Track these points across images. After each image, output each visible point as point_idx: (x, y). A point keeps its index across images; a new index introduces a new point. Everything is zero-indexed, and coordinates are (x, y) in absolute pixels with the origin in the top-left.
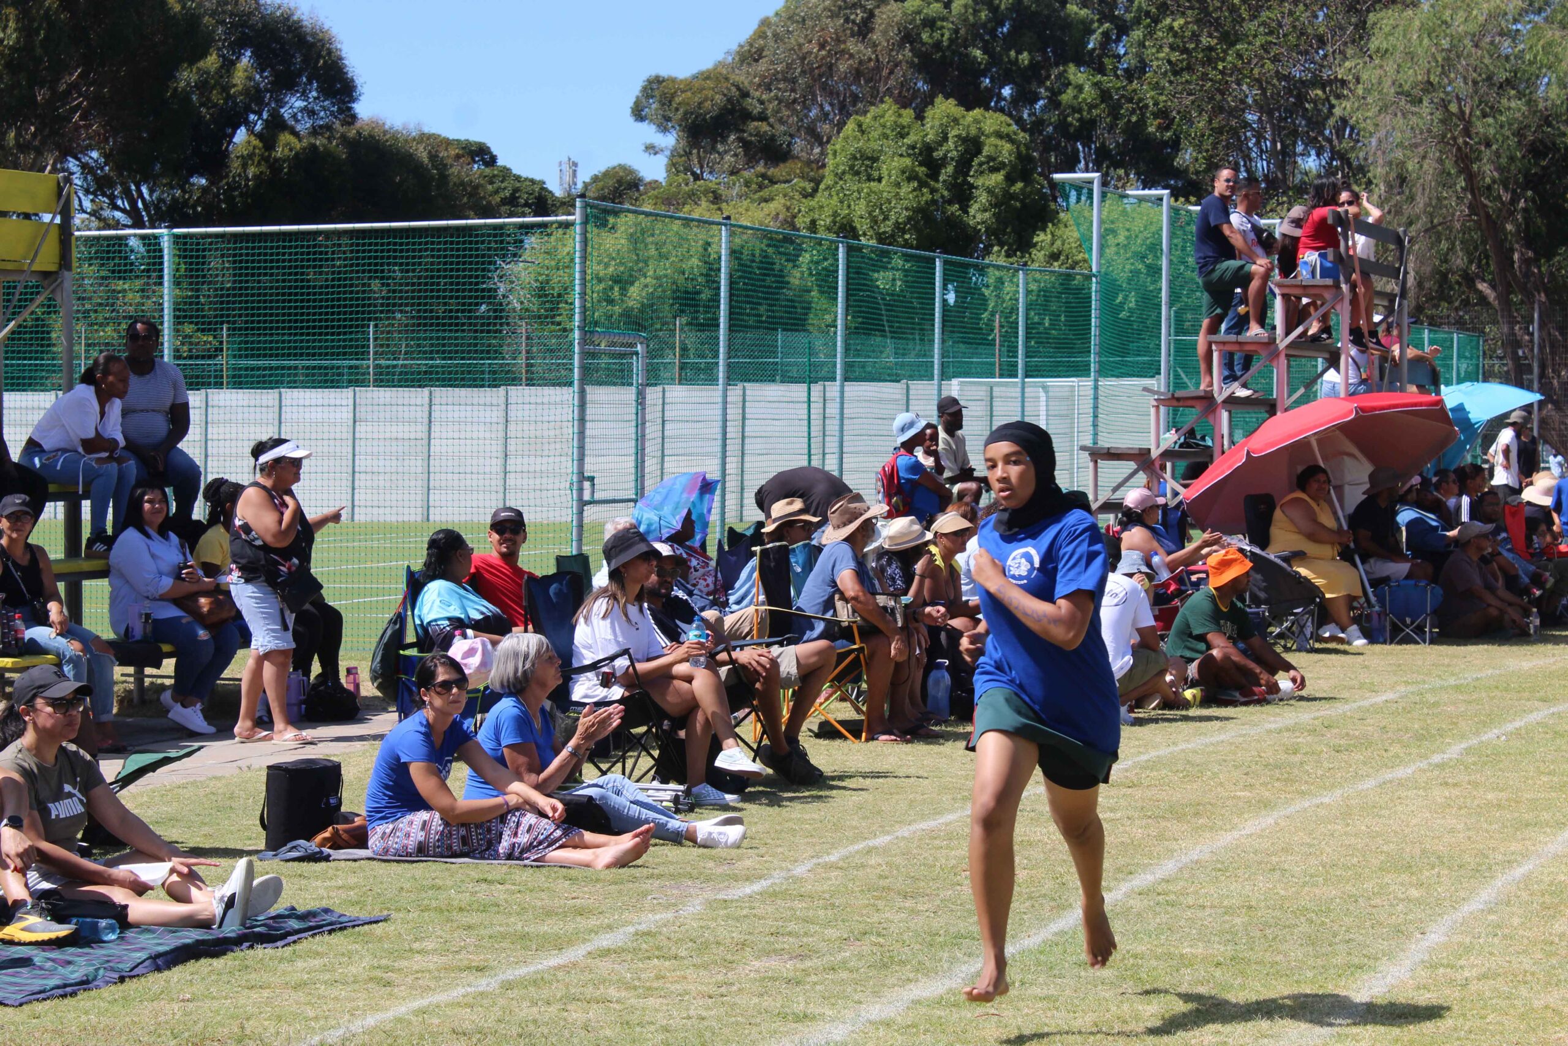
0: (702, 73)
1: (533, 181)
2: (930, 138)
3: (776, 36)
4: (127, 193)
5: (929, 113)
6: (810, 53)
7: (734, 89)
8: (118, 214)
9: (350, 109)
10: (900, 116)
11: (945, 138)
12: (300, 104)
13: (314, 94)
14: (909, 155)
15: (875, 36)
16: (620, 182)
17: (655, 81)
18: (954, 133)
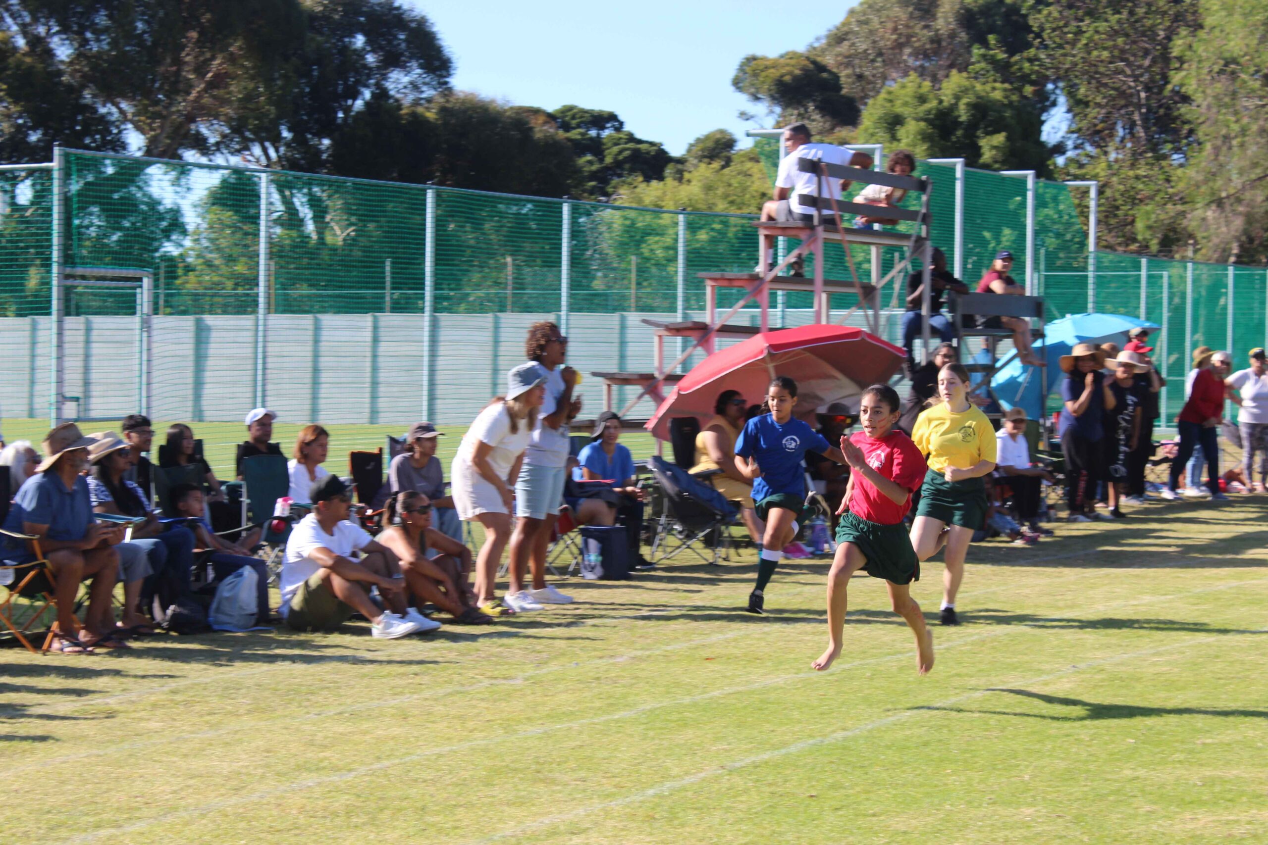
0: (787, 53)
1: (652, 144)
2: (945, 104)
3: (860, 23)
5: (944, 84)
6: (882, 38)
7: (811, 66)
9: (446, 83)
10: (920, 87)
11: (956, 104)
12: (406, 80)
13: (419, 71)
14: (925, 120)
16: (717, 142)
17: (751, 59)
18: (965, 100)
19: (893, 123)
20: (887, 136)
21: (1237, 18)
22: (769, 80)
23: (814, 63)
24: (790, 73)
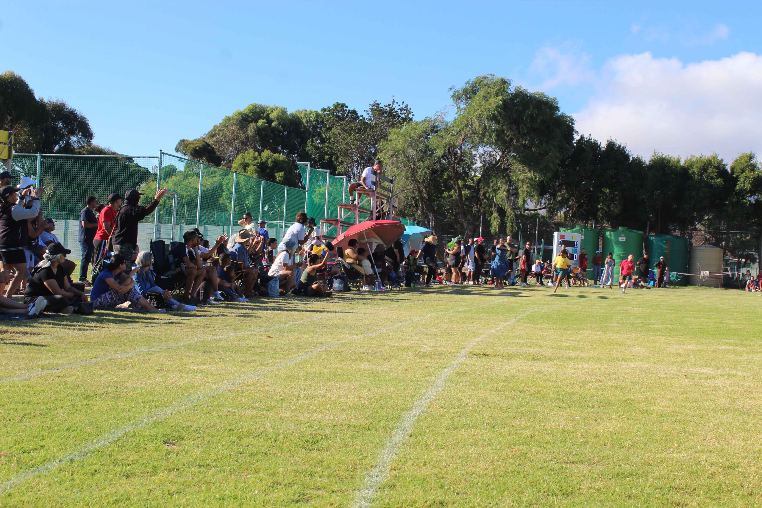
0: (196, 139)
1: (144, 168)
2: (263, 161)
3: (219, 130)
4: (21, 162)
5: (262, 154)
6: (228, 136)
8: (18, 169)
9: (90, 141)
10: (254, 154)
11: (267, 161)
12: (75, 139)
13: (80, 136)
14: (257, 166)
15: (249, 132)
16: (170, 169)
17: (184, 141)
18: (270, 160)
19: (245, 166)
20: (243, 170)
21: (401, 139)
22: (191, 149)
23: (206, 143)
24: (199, 147)
